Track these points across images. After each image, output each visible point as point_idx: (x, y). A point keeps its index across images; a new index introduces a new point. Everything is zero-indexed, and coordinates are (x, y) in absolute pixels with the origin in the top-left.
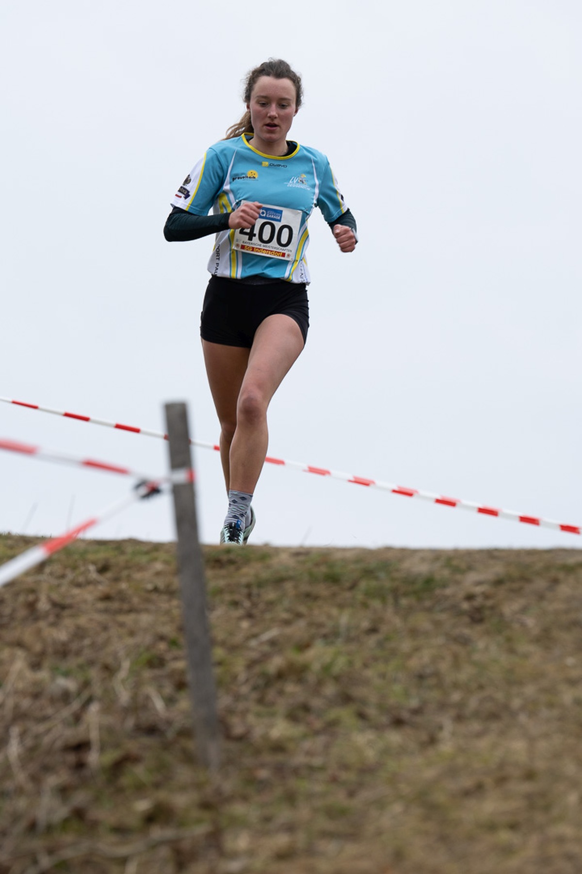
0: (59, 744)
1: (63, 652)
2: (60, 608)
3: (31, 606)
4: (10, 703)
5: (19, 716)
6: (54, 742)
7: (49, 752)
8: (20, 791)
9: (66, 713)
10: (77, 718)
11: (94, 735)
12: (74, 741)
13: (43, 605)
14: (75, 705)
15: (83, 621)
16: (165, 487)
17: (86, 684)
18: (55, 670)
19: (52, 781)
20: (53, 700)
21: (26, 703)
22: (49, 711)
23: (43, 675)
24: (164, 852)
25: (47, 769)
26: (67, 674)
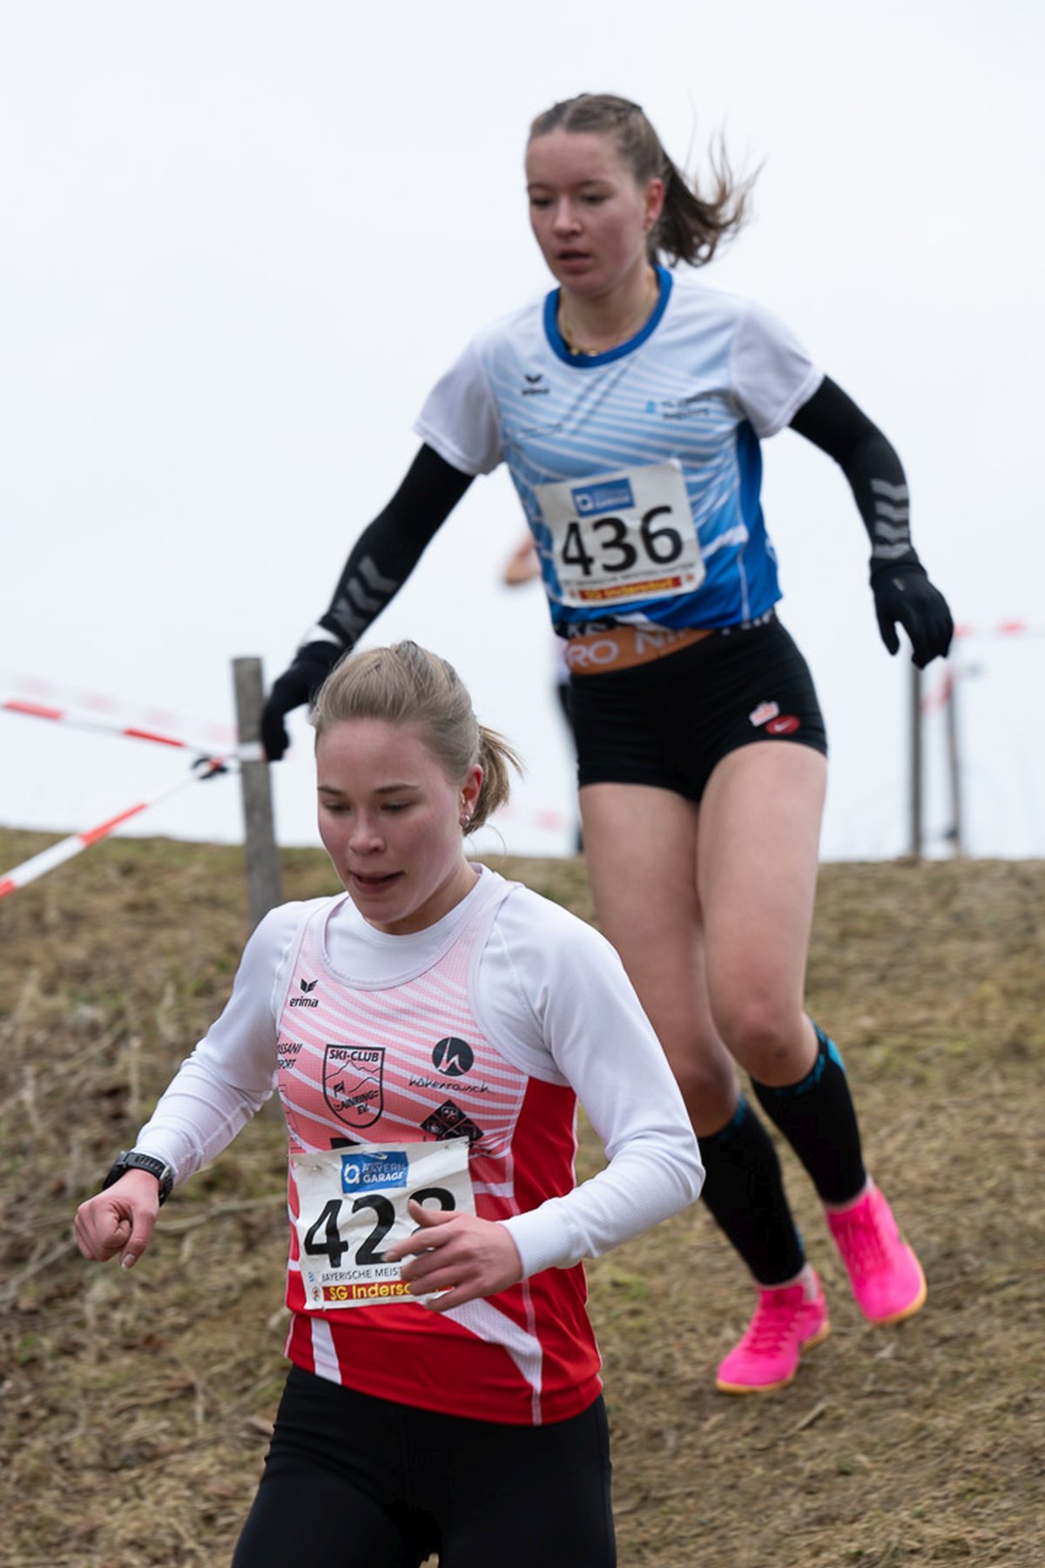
0: (89, 1087)
1: (83, 974)
2: (74, 919)
3: (37, 916)
4: (21, 1036)
5: (33, 1052)
6: (82, 1085)
7: (75, 1098)
8: (42, 1147)
9: (95, 1049)
10: (110, 1058)
11: (134, 1079)
12: (107, 1085)
13: (52, 916)
14: (106, 1041)
15: (105, 935)
16: (232, 765)
17: (119, 1014)
18: (73, 996)
19: (81, 1135)
20: (75, 1033)
21: (40, 1037)
22: (71, 1047)
23: (60, 1001)
24: (229, 1226)
25: (72, 1119)
26: (92, 1000)
